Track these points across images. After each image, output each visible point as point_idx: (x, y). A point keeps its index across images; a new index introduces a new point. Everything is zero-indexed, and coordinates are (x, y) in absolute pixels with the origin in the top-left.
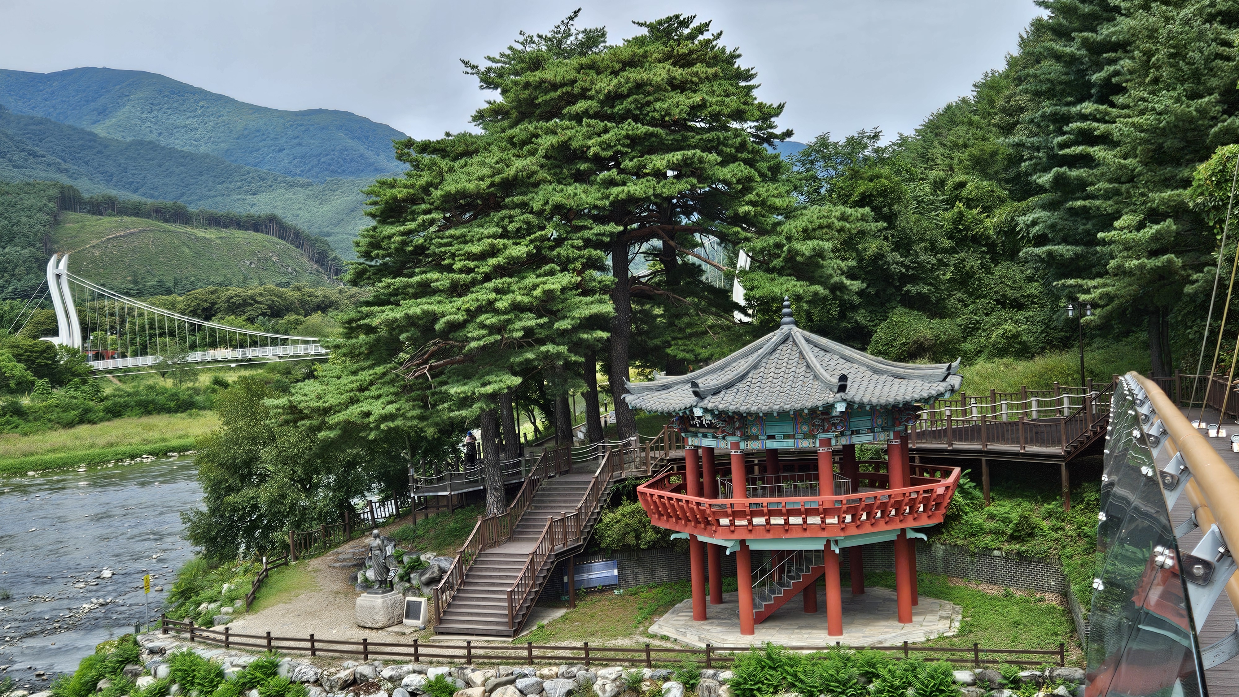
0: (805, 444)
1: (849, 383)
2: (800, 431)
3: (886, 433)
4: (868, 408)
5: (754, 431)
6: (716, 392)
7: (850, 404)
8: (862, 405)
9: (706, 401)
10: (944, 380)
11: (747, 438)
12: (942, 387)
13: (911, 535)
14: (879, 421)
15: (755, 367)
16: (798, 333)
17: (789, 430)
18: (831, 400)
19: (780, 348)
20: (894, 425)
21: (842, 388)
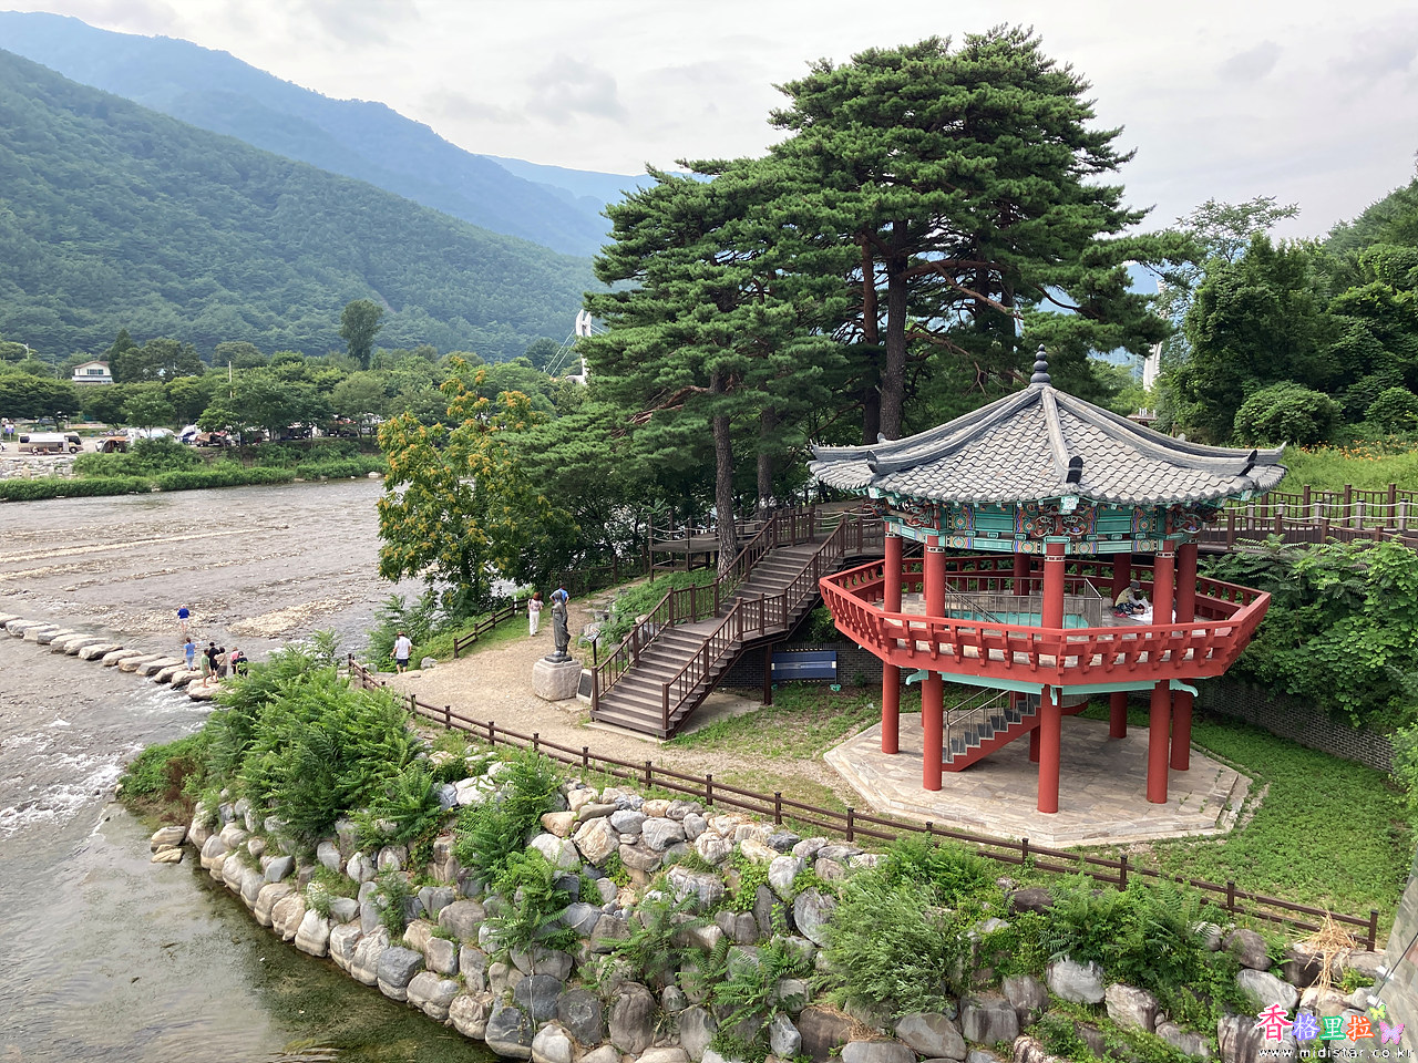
0: (1028, 548)
1: (1084, 470)
2: (1021, 530)
3: (1153, 542)
4: (1114, 507)
5: (960, 523)
6: (905, 468)
7: (1084, 502)
8: (1104, 503)
9: (886, 480)
10: (1244, 473)
11: (951, 533)
12: (1238, 484)
13: (1175, 686)
14: (1144, 525)
15: (976, 436)
16: (1049, 393)
17: (1007, 528)
18: (1055, 493)
19: (1021, 413)
20: (1165, 532)
21: (1074, 477)
